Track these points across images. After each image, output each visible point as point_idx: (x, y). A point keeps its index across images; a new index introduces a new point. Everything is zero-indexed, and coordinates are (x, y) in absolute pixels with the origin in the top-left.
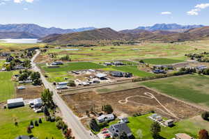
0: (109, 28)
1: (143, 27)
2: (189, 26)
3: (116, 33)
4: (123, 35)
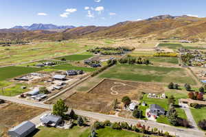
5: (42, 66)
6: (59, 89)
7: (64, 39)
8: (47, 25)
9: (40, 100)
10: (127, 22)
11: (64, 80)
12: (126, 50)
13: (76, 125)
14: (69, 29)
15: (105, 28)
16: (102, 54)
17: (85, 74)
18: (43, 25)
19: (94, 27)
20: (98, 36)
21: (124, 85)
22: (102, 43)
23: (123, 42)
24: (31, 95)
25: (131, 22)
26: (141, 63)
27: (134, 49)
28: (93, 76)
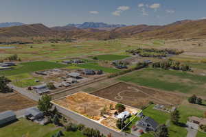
0: (41, 25)
1: (73, 25)
2: (114, 26)
3: (49, 29)
4: (57, 32)
5: (69, 63)
6: (66, 87)
7: (110, 38)
8: (98, 24)
9: (41, 94)
10: (186, 20)
11: (78, 78)
12: (172, 52)
13: (51, 122)
14: (118, 28)
15: (159, 28)
16: (140, 55)
17: (104, 75)
18: (94, 24)
19: (145, 25)
20: (148, 36)
21: (138, 90)
22: (148, 44)
23: (173, 44)
24: (36, 88)
25: (191, 21)
26: (178, 69)
27: (182, 52)
28: (110, 77)
